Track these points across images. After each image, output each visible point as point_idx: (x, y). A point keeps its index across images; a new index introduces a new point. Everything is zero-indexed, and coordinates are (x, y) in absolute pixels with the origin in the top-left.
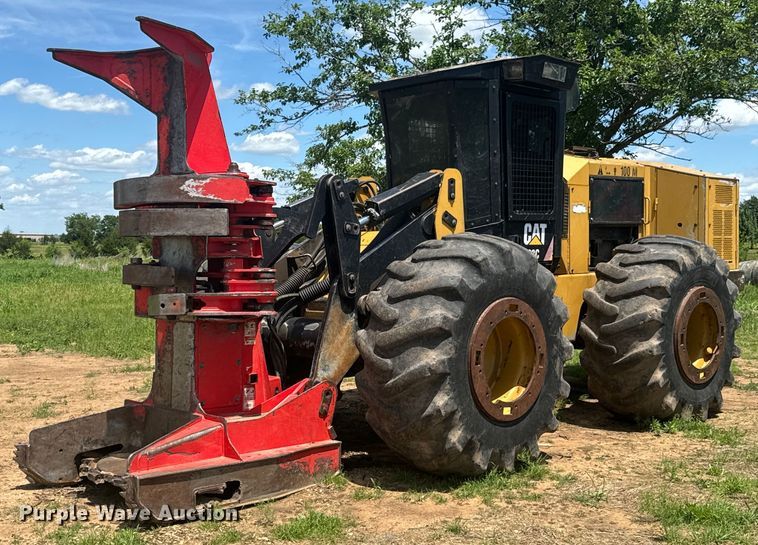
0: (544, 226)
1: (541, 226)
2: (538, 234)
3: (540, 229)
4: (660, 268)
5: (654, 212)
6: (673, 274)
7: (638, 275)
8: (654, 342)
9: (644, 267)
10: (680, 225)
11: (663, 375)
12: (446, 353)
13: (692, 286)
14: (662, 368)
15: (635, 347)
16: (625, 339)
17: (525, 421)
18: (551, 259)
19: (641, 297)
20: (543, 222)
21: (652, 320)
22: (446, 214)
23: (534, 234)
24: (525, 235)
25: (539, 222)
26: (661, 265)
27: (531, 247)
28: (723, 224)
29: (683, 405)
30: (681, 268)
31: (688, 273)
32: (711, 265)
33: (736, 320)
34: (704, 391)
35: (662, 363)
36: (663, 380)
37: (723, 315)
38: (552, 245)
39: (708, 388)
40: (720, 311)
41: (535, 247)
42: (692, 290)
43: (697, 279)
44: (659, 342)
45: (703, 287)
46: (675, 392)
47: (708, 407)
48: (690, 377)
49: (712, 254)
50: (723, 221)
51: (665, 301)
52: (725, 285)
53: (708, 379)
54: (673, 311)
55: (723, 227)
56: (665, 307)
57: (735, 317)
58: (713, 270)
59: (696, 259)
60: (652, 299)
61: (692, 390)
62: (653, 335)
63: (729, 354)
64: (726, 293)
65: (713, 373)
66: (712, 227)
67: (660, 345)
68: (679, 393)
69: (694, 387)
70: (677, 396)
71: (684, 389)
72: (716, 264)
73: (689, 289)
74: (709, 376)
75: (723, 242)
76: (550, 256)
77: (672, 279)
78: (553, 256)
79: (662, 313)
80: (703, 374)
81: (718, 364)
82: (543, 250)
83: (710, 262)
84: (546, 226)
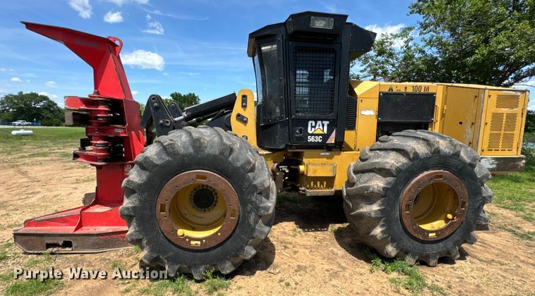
0: (326, 123)
1: (324, 122)
2: (321, 127)
3: (323, 125)
4: (393, 154)
5: (443, 115)
6: (403, 160)
7: (374, 157)
8: (375, 207)
9: (382, 153)
10: (461, 123)
11: (382, 232)
12: (133, 203)
13: (427, 169)
14: (382, 226)
15: (362, 207)
16: (357, 200)
17: (216, 250)
18: (333, 142)
19: (371, 174)
20: (325, 120)
21: (373, 192)
22: (239, 115)
23: (317, 127)
24: (309, 128)
25: (322, 120)
26: (395, 152)
27: (315, 135)
28: (504, 123)
29: (407, 253)
30: (411, 156)
31: (421, 159)
32: (453, 154)
33: (484, 197)
34: (434, 246)
35: (382, 223)
36: (381, 235)
37: (466, 193)
38: (334, 134)
39: (440, 244)
40: (462, 189)
41: (318, 135)
42: (426, 173)
43: (433, 165)
44: (379, 208)
45: (442, 171)
46: (395, 244)
47: (438, 257)
48: (416, 235)
49: (455, 146)
50: (504, 120)
51: (390, 179)
52: (472, 171)
53: (440, 238)
54: (398, 187)
55: (504, 125)
56: (389, 183)
57: (484, 195)
58: (456, 159)
59: (433, 149)
60: (379, 176)
61: (420, 244)
62: (375, 202)
63: (472, 222)
64: (473, 176)
65: (447, 234)
66: (489, 125)
67: (379, 210)
68: (400, 246)
69: (423, 242)
70: (397, 247)
71: (407, 242)
72: (462, 154)
73: (422, 171)
74: (442, 236)
75: (502, 136)
76: (332, 140)
77: (400, 164)
78: (335, 140)
79: (384, 188)
80: (434, 234)
81: (455, 228)
82: (326, 137)
83: (451, 152)
84: (328, 122)
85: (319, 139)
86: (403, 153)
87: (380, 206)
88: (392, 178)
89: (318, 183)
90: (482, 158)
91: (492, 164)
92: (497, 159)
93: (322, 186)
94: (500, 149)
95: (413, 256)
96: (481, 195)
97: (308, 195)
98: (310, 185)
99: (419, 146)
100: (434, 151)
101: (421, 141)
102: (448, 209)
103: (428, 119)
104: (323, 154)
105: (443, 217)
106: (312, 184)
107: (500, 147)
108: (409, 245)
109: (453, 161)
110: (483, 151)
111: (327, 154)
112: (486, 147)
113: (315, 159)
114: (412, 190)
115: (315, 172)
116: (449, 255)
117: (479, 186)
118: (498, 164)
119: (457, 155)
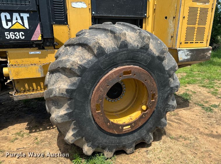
0: (25, 16)
1: (22, 15)
2: (20, 21)
3: (22, 18)
5: (154, 11)
6: (88, 57)
10: (166, 18)
14: (73, 129)
20: (24, 12)
23: (14, 21)
24: (4, 22)
25: (19, 12)
26: (81, 47)
27: (14, 31)
28: (198, 17)
29: (104, 148)
30: (96, 51)
31: (107, 55)
32: (141, 48)
33: (172, 88)
34: (130, 137)
35: (72, 126)
36: (73, 138)
37: (155, 85)
38: (38, 29)
39: (136, 134)
40: (151, 83)
41: (19, 31)
42: (115, 70)
43: (122, 60)
44: (66, 112)
45: (131, 66)
46: (91, 143)
47: (134, 145)
48: (111, 131)
49: (143, 38)
50: (198, 15)
51: (75, 79)
52: (161, 64)
53: (134, 129)
54: (85, 87)
55: (198, 20)
56: (74, 84)
57: (172, 86)
58: (144, 53)
59: (120, 43)
60: (64, 76)
61: (116, 138)
62: (63, 106)
63: (162, 111)
64: (161, 69)
65: (140, 124)
66: (186, 19)
67: (65, 114)
68: (96, 144)
69: (118, 136)
70: (93, 146)
71: (103, 139)
72: (152, 47)
73: (111, 68)
74: (136, 127)
75: (196, 30)
76: (37, 36)
77: (85, 61)
78: (42, 36)
79: (67, 91)
80: (129, 126)
81: (147, 118)
82: (28, 33)
83: (140, 46)
84: (28, 15)
85: (20, 36)
86: (87, 48)
87: (66, 110)
88: (77, 78)
89: (34, 85)
90: (180, 50)
91: (187, 55)
92: (191, 51)
93: (39, 87)
94: (194, 42)
95: (110, 150)
96: (169, 86)
97: (15, 99)
98: (24, 87)
99: (107, 39)
100: (121, 45)
101: (110, 34)
102: (144, 101)
103: (142, 14)
104: (32, 53)
105: (140, 108)
106: (26, 86)
107: (194, 39)
108: (105, 141)
109: (142, 56)
110: (181, 43)
111: (38, 52)
112: (183, 40)
113: (24, 60)
114: (101, 89)
115: (17, 73)
116: (144, 141)
117: (168, 78)
118: (191, 55)
119: (145, 48)
